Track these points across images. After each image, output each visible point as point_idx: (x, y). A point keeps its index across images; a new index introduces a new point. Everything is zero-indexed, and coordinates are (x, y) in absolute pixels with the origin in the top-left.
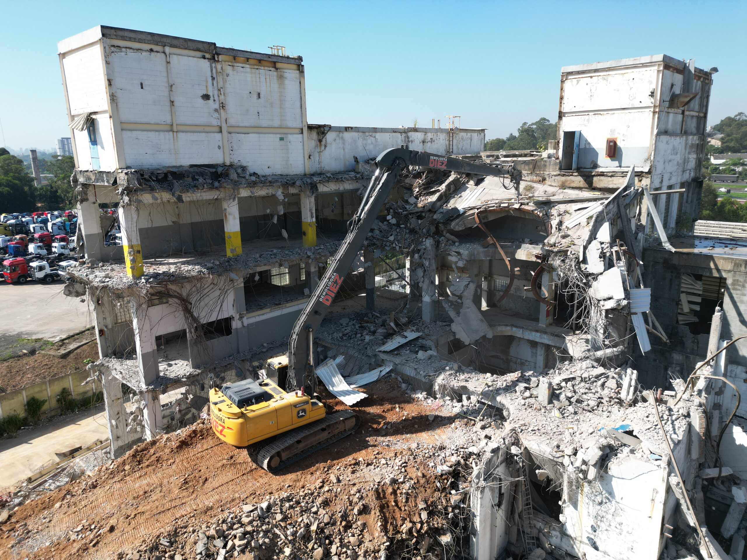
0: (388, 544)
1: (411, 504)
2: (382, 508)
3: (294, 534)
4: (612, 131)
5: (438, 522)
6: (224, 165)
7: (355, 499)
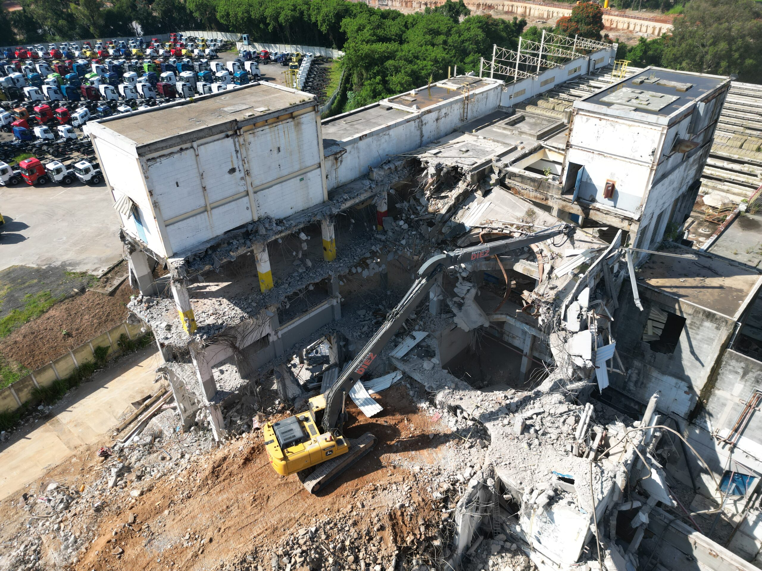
0: (397, 552)
1: (414, 521)
2: (393, 526)
3: (334, 548)
4: (612, 175)
5: (433, 532)
6: (253, 222)
7: (375, 520)
